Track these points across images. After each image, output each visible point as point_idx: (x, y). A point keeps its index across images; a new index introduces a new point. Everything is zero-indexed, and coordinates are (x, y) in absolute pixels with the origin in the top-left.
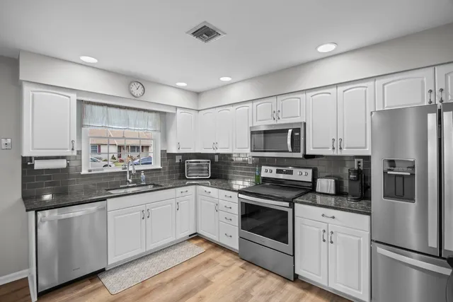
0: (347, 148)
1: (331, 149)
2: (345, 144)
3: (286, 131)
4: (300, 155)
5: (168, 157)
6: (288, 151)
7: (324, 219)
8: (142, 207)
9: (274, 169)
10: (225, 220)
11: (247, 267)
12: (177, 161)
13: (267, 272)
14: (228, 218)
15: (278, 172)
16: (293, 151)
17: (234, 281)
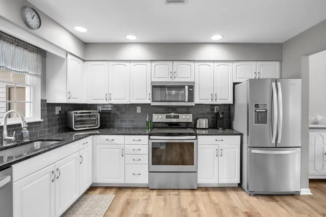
0: (219, 100)
1: (210, 100)
2: (218, 97)
3: (183, 87)
4: (193, 104)
5: (48, 107)
6: (185, 101)
7: (217, 143)
8: (52, 168)
9: (165, 115)
10: (133, 162)
11: (162, 193)
12: (57, 113)
13: (177, 191)
14: (136, 159)
15: (167, 117)
16: (189, 101)
17: (165, 206)
